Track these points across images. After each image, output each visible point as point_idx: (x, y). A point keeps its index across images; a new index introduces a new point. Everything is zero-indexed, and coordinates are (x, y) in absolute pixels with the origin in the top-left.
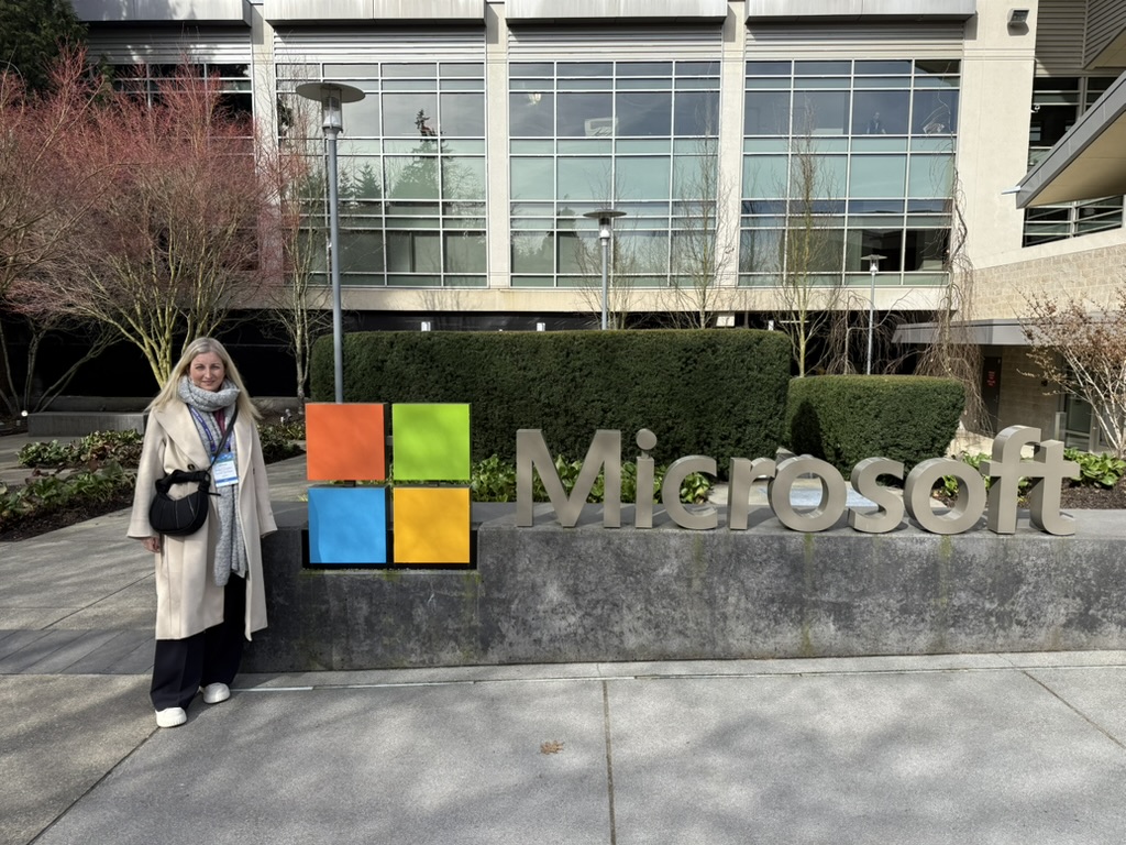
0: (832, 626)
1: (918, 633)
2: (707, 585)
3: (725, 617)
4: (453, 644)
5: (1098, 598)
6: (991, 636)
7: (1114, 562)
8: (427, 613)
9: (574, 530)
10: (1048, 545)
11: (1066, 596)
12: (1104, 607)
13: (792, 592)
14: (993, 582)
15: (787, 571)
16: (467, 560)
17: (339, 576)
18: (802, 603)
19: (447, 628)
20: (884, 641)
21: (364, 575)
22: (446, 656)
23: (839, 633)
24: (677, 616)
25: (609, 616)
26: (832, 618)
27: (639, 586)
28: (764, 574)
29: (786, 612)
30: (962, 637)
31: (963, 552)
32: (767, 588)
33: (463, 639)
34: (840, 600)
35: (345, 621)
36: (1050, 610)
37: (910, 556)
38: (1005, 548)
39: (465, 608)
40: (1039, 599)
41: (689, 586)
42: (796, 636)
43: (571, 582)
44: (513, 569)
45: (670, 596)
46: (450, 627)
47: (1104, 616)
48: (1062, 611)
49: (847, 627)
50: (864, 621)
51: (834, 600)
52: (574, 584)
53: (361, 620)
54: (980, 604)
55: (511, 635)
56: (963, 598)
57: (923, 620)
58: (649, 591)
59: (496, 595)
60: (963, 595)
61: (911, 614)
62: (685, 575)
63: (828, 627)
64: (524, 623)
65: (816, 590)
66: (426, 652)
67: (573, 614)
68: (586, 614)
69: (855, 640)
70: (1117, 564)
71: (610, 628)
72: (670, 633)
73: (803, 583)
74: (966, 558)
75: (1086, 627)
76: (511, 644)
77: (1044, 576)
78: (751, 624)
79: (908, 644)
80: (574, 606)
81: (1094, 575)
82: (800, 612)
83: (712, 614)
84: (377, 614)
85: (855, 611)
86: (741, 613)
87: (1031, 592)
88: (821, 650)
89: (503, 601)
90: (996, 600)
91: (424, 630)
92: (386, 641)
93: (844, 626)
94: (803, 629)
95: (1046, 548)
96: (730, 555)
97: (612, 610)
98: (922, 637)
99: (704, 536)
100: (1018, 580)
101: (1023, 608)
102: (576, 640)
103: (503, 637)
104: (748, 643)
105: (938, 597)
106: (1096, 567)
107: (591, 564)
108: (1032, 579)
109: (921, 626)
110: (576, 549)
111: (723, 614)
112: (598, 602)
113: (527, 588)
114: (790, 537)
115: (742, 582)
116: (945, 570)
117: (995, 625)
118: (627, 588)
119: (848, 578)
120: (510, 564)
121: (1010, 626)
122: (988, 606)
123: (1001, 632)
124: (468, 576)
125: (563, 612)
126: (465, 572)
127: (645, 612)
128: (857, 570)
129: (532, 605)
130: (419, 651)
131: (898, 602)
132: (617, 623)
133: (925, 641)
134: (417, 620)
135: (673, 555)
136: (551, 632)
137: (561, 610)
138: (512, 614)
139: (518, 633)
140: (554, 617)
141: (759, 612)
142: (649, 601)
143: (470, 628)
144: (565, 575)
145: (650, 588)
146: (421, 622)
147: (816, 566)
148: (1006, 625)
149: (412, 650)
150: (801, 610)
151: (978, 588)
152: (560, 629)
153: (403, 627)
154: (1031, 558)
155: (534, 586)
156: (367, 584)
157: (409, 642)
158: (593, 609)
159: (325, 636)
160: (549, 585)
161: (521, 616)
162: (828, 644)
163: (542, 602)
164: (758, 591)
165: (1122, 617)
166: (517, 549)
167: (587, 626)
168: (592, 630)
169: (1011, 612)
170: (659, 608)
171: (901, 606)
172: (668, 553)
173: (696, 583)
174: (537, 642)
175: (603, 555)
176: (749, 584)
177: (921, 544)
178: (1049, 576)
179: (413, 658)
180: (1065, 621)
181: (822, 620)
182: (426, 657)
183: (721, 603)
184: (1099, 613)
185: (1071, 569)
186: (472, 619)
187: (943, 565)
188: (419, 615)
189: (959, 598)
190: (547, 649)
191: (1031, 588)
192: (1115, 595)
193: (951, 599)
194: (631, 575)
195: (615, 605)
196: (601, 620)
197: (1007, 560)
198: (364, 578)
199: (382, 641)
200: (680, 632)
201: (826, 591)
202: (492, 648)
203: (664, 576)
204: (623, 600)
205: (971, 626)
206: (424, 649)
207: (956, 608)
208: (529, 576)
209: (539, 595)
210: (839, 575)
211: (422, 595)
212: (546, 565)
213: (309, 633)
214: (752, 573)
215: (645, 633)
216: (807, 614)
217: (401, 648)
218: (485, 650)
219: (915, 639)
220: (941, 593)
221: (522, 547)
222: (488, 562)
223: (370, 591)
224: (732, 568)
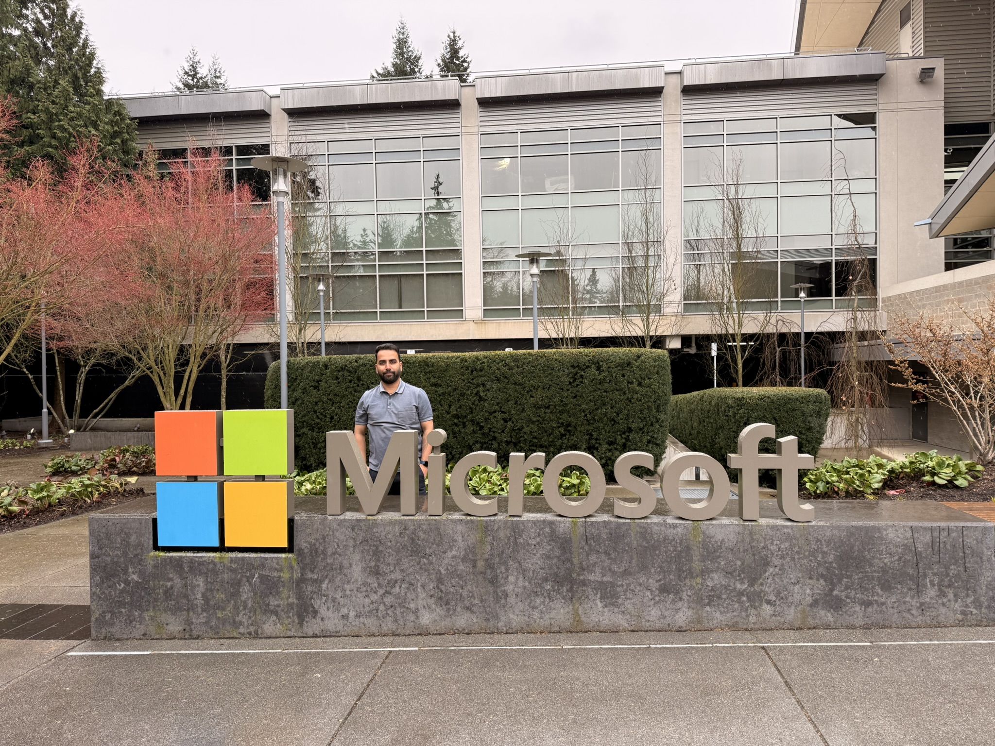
0: (599, 604)
1: (678, 610)
2: (490, 566)
3: (506, 595)
4: (274, 618)
5: (840, 581)
6: (744, 614)
7: (852, 547)
8: (253, 591)
9: (375, 517)
10: (790, 531)
11: (811, 578)
12: (847, 588)
13: (563, 572)
14: (743, 564)
15: (557, 552)
16: (285, 544)
17: (181, 557)
18: (572, 582)
19: (268, 605)
20: (647, 618)
21: (201, 557)
22: (269, 627)
23: (606, 610)
24: (465, 594)
26: (599, 595)
27: (431, 567)
28: (538, 555)
29: (559, 590)
30: (718, 614)
31: (713, 537)
32: (541, 568)
33: (282, 613)
34: (605, 579)
35: (186, 596)
36: (796, 591)
37: (665, 539)
38: (751, 534)
39: (283, 586)
40: (785, 581)
41: (474, 566)
42: (568, 612)
43: (373, 564)
44: (324, 553)
45: (458, 575)
46: (272, 603)
47: (847, 597)
48: (808, 591)
49: (613, 604)
50: (627, 599)
51: (599, 580)
52: (376, 565)
53: (199, 596)
54: (732, 584)
55: (323, 611)
56: (716, 579)
57: (681, 599)
58: (439, 571)
59: (310, 575)
60: (715, 576)
61: (669, 593)
62: (470, 556)
63: (596, 604)
64: (334, 600)
65: (584, 570)
66: (252, 625)
67: (375, 592)
68: (387, 592)
69: (620, 616)
70: (856, 548)
71: (407, 606)
72: (459, 609)
73: (572, 563)
74: (716, 542)
75: (831, 607)
76: (322, 619)
77: (788, 559)
78: (528, 601)
79: (669, 620)
80: (376, 585)
81: (835, 560)
82: (571, 590)
83: (495, 592)
84: (211, 590)
85: (618, 589)
86: (520, 590)
87: (777, 574)
88: (591, 625)
89: (316, 581)
90: (746, 581)
91: (250, 605)
92: (219, 615)
93: (610, 604)
94: (573, 606)
95: (788, 533)
96: (509, 539)
97: (408, 588)
98: (681, 614)
99: (486, 521)
100: (766, 563)
101: (771, 589)
102: (377, 616)
103: (315, 612)
104: (526, 618)
105: (692, 577)
106: (836, 551)
107: (390, 547)
108: (776, 561)
109: (680, 604)
110: (377, 534)
111: (504, 591)
112: (396, 581)
113: (336, 569)
114: (561, 522)
115: (520, 563)
116: (697, 553)
117: (747, 605)
118: (421, 568)
119: (611, 559)
120: (322, 548)
121: (761, 605)
122: (739, 586)
123: (753, 611)
124: (285, 558)
125: (367, 591)
126: (283, 555)
127: (437, 591)
128: (618, 552)
129: (340, 585)
130: (246, 624)
131: (657, 581)
132: (413, 600)
133: (684, 618)
134: (244, 597)
135: (460, 539)
136: (357, 608)
137: (365, 589)
138: (323, 592)
139: (328, 609)
140: (359, 595)
141: (535, 590)
142: (440, 581)
143: (288, 604)
144: (368, 558)
145: (441, 568)
146: (247, 599)
147: (583, 548)
148: (757, 604)
149: (241, 623)
150: (571, 588)
151: (729, 570)
152: (364, 606)
153: (232, 602)
154: (775, 543)
155: (341, 568)
156: (203, 564)
157: (238, 616)
158: (392, 587)
159: (170, 609)
160: (354, 566)
161: (331, 594)
162: (597, 620)
163: (349, 582)
164: (534, 571)
165: (866, 598)
166: (327, 535)
167: (387, 603)
168: (392, 607)
169: (760, 593)
170: (449, 587)
171: (660, 586)
172: (456, 537)
173: (480, 564)
174: (345, 617)
175: (399, 539)
176: (525, 565)
177: (674, 529)
178: (793, 559)
179: (242, 630)
180: (811, 601)
181: (590, 597)
182: (252, 629)
183: (502, 581)
184: (843, 594)
185: (813, 553)
186: (289, 597)
187: (695, 548)
188: (246, 592)
189: (712, 579)
190: (353, 623)
191: (777, 570)
192: (856, 577)
193: (705, 579)
194: (424, 557)
195: (411, 584)
196: (399, 598)
197: (754, 544)
198: (201, 560)
199: (216, 614)
200: (468, 608)
201: (592, 571)
202: (307, 622)
203: (453, 557)
204: (418, 580)
205: (725, 605)
206: (250, 622)
207: (710, 588)
208: (337, 559)
209: (346, 576)
210: (603, 556)
211: (248, 575)
212: (351, 549)
213: (157, 606)
214: (528, 554)
215: (437, 610)
216: (577, 591)
217: (231, 621)
218: (301, 624)
219: (674, 616)
220: (694, 574)
221: (331, 533)
222: (303, 547)
223: (206, 571)
224: (510, 550)
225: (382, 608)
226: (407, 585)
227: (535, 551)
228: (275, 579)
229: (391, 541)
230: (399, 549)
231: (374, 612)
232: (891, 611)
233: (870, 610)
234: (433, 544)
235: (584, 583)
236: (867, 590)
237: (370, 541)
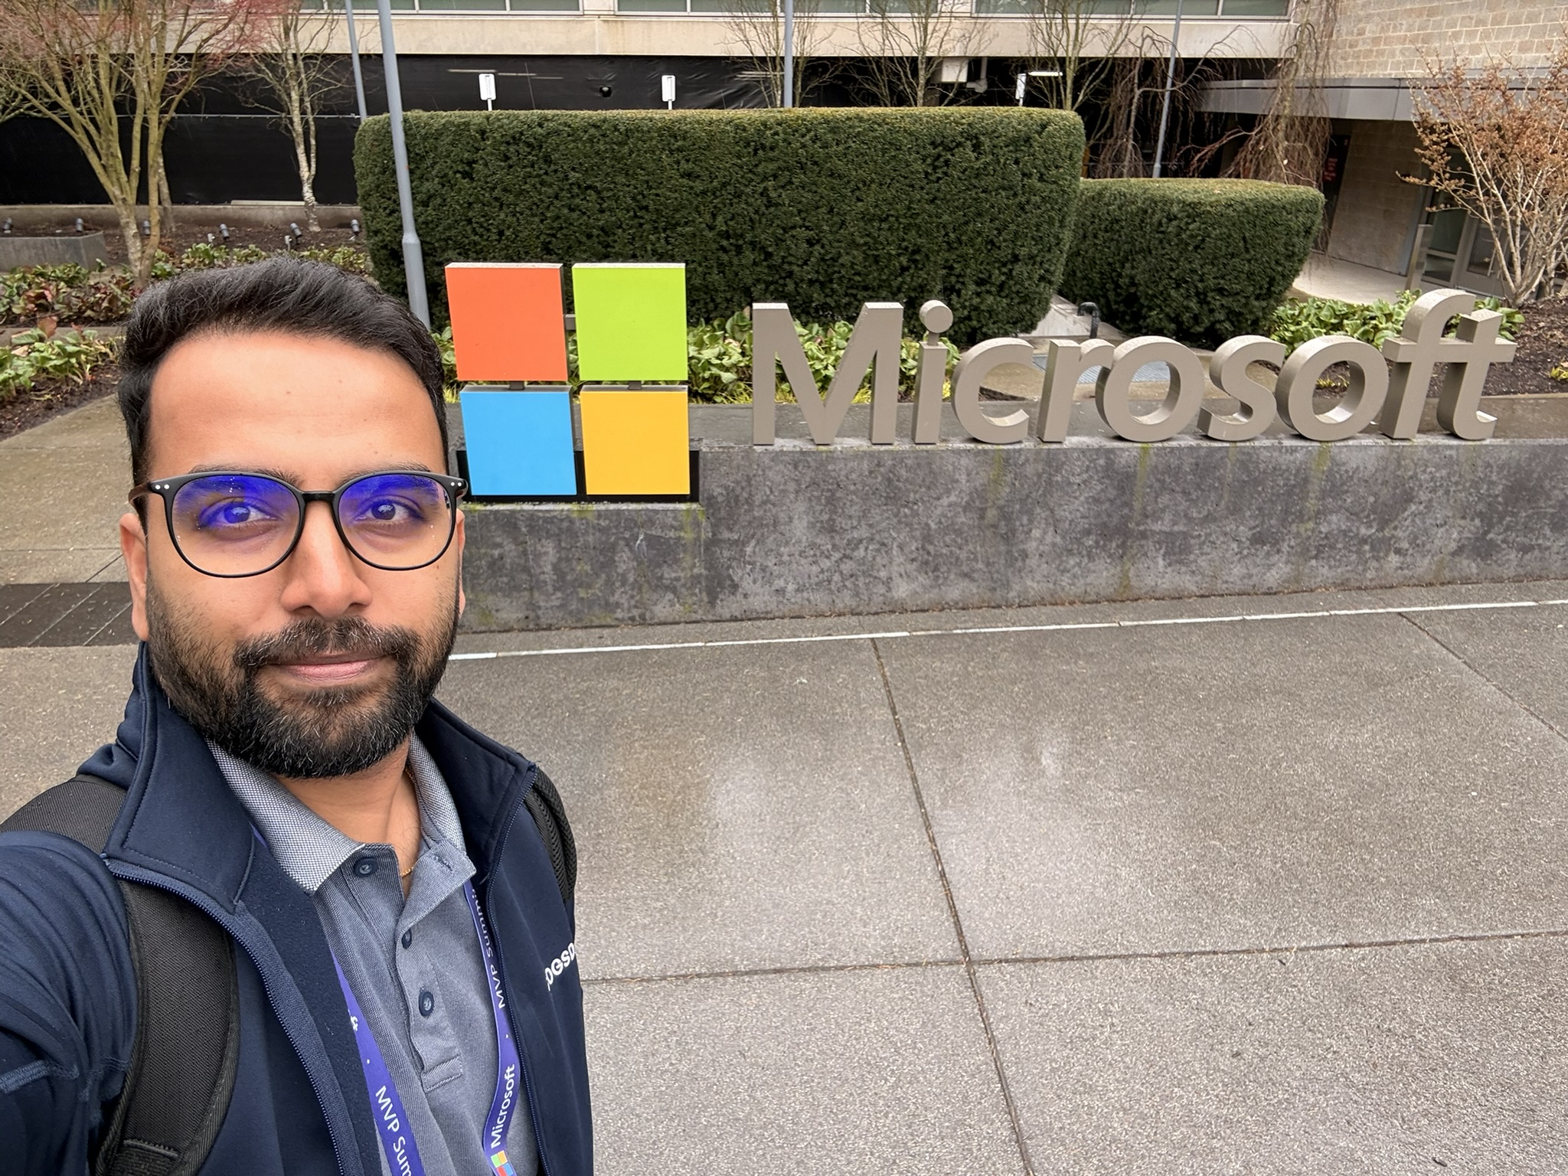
0: (1161, 562)
1: (1270, 567)
2: (1006, 516)
3: (1025, 555)
4: (670, 596)
5: (1501, 519)
6: (1361, 568)
7: (1531, 473)
8: (636, 558)
10: (1453, 453)
11: (1463, 518)
12: (1508, 528)
13: (1115, 520)
14: (1375, 502)
15: (1112, 493)
16: (686, 490)
17: (513, 512)
18: (1127, 534)
19: (661, 578)
20: (1225, 578)
21: (547, 511)
22: (662, 609)
23: (1169, 570)
24: (963, 555)
25: (874, 559)
26: (1162, 552)
27: (916, 520)
28: (1082, 499)
29: (1105, 545)
30: (1325, 570)
31: (1344, 464)
32: (1082, 517)
33: (683, 590)
34: (1176, 528)
35: (526, 570)
36: (1439, 535)
37: (1275, 469)
38: (1399, 458)
39: (685, 552)
40: (1428, 522)
41: (982, 517)
42: (1113, 575)
43: (826, 517)
44: (749, 501)
45: (955, 531)
46: (666, 576)
47: (1504, 541)
48: (1455, 535)
49: (1180, 562)
50: (1202, 554)
51: (1167, 530)
52: (830, 519)
53: (548, 568)
54: (1354, 529)
55: (747, 584)
56: (1336, 522)
57: (1278, 551)
58: (927, 525)
59: (726, 535)
60: (1334, 518)
61: (1264, 544)
62: (977, 503)
63: (1157, 563)
64: (764, 569)
65: (1147, 517)
66: (636, 607)
67: (827, 557)
68: (845, 556)
69: (1188, 577)
70: (1535, 475)
71: (875, 574)
72: (952, 577)
73: (1131, 509)
74: (1347, 471)
75: (1479, 555)
76: (745, 596)
77: (1440, 493)
78: (1057, 562)
79: (1255, 580)
80: (829, 547)
81: (1503, 491)
82: (1122, 545)
83: (1009, 552)
84: (568, 560)
85: (1192, 541)
86: (1047, 548)
87: (1420, 513)
88: (1143, 591)
89: (736, 542)
90: (1375, 525)
92: (582, 594)
93: (1176, 562)
94: (1122, 567)
95: (1451, 457)
96: (1039, 476)
97: (878, 550)
98: (1273, 572)
99: (1008, 451)
100: (1408, 498)
101: (1407, 533)
102: (830, 589)
103: (735, 587)
104: (1051, 585)
105: (1302, 522)
106: (1508, 480)
107: (854, 493)
108: (1423, 496)
109: (1277, 557)
110: (833, 474)
111: (1023, 550)
113: (767, 525)
114: (1122, 449)
115: (1052, 511)
116: (1317, 488)
117: (1368, 556)
118: (900, 522)
119: (1191, 500)
120: (745, 495)
121: (1387, 555)
123: (1374, 564)
124: (688, 511)
125: (815, 555)
126: (683, 506)
127: (921, 552)
128: (1203, 490)
129: (774, 547)
130: (626, 605)
131: (1250, 529)
132: (884, 566)
133: (1277, 576)
134: (622, 568)
135: (963, 478)
136: (799, 579)
137: (812, 553)
138: (747, 558)
139: (755, 582)
140: (803, 561)
141: (1070, 547)
142: (927, 538)
143: (692, 576)
144: (818, 508)
145: (930, 522)
146: (628, 570)
147: (1151, 487)
148: (1382, 554)
149: (618, 605)
150: (1124, 543)
151: (1357, 509)
152: (809, 576)
153: (603, 576)
154: (1429, 470)
155: (775, 524)
156: (553, 523)
157: (613, 595)
158: (853, 550)
159: (501, 589)
160: (796, 521)
161: (759, 560)
162: (1153, 584)
163: (787, 544)
164: (1071, 521)
165: (1527, 541)
166: (754, 476)
167: (845, 572)
168: (852, 576)
169: (1390, 539)
170: (938, 547)
171: (1254, 534)
172: (957, 476)
173: (992, 514)
174: (781, 592)
175: (870, 481)
176: (1060, 513)
177: (1291, 454)
178: (1447, 492)
179: (619, 614)
180: (1455, 548)
181: (1149, 554)
182: (635, 612)
183: (1022, 537)
184: (1500, 537)
185: (1477, 482)
186: (694, 566)
187: (1315, 480)
188: (624, 561)
189: (1329, 523)
190: (793, 600)
191: (1421, 507)
192: (1524, 514)
193: (1318, 524)
194: (906, 506)
195: (883, 544)
196: (864, 564)
197: (1399, 473)
198: (547, 515)
199: (577, 593)
200: (966, 575)
201: (1160, 518)
202: (722, 600)
203: (950, 505)
204: (894, 539)
205: (1338, 557)
206: (633, 602)
207: (1323, 536)
208: (770, 510)
209: (782, 534)
210: (1179, 497)
211: (627, 536)
212: (792, 496)
213: (480, 585)
214: (1067, 498)
215: (920, 578)
216: (1131, 547)
217: (603, 603)
218: (712, 603)
219: (1264, 574)
220: (1306, 517)
221: (760, 473)
222: (715, 494)
223: (557, 531)
224: (1040, 492)
225: (836, 577)
226: (877, 546)
227: (1078, 494)
228: (672, 542)
229: (855, 484)
230: (867, 494)
231: (825, 584)
232: (1555, 557)
233: (1528, 557)
234: (920, 487)
235: (1143, 535)
236: (1532, 530)
237: (822, 484)
